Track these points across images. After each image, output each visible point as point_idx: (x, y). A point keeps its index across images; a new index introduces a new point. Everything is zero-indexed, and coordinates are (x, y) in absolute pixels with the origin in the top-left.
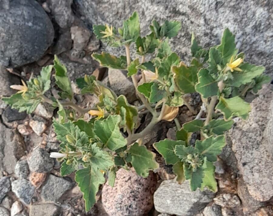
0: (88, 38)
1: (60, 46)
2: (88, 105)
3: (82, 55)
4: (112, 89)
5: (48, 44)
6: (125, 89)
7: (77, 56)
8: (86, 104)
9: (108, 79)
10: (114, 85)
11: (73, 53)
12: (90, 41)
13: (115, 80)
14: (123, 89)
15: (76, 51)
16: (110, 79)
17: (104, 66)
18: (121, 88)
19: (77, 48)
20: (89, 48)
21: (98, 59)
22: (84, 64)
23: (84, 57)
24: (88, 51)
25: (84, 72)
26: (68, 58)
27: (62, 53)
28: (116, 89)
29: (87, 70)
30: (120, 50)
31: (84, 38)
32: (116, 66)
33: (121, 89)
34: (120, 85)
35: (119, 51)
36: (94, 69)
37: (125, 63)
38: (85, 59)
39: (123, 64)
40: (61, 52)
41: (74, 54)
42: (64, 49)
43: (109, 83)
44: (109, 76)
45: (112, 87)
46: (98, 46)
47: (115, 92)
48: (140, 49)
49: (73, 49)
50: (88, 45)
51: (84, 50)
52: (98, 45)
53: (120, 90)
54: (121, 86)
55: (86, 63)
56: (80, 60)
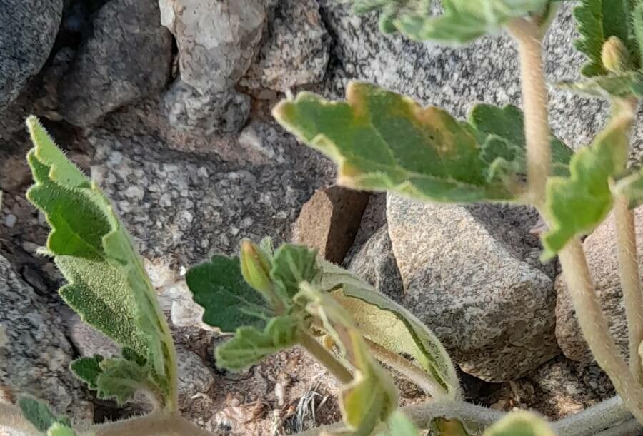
0: (258, 20)
1: (103, 70)
2: (279, 392)
3: (230, 116)
4: (411, 305)
5: (20, 59)
6: (491, 308)
7: (202, 121)
8: (271, 387)
9: (388, 245)
10: (426, 280)
11: (177, 110)
12: (269, 34)
13: (425, 253)
14: (482, 306)
15: (195, 95)
16: (398, 250)
17: (363, 182)
18: (470, 300)
19: (198, 76)
20: (270, 74)
21: (320, 137)
22: (248, 166)
23: (243, 126)
24: (264, 95)
25: (248, 212)
26: (156, 135)
27: (118, 110)
28: (439, 310)
29: (266, 198)
30: (445, 76)
31: (235, 19)
32: (450, 180)
33: (466, 306)
34: (458, 285)
35: (440, 85)
36: (305, 190)
37: (510, 156)
38: (249, 139)
39: (499, 161)
40: (110, 106)
41: (183, 116)
42: (122, 91)
43: (390, 268)
44: (392, 229)
45: (415, 294)
46: (320, 63)
47: (432, 322)
48: (610, 52)
49: (179, 85)
50: (261, 57)
51: (239, 89)
52: (316, 53)
53: (460, 313)
54: (468, 289)
55: (256, 160)
56: (221, 148)
